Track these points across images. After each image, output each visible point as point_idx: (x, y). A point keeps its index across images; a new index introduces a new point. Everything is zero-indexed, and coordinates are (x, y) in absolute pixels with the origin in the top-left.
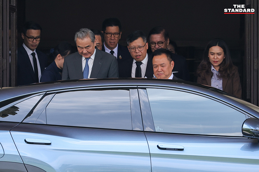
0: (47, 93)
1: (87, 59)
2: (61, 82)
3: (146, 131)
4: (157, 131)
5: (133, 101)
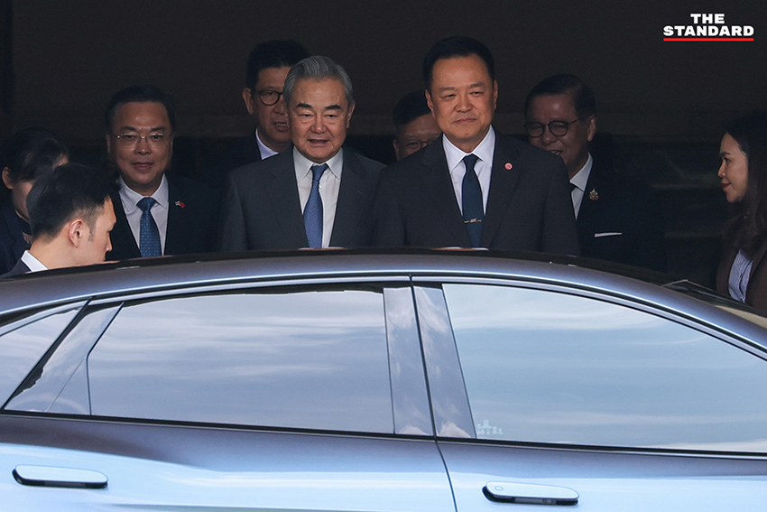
0: (91, 303)
1: (317, 173)
2: (141, 266)
3: (444, 436)
4: (481, 435)
5: (395, 332)
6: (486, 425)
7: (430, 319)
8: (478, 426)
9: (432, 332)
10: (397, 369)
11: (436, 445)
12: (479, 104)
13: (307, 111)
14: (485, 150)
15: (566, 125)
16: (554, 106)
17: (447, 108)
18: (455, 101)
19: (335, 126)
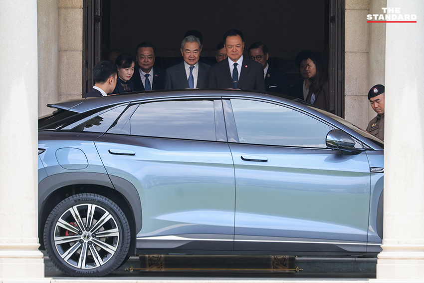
0: (131, 103)
1: (191, 69)
3: (230, 142)
4: (241, 142)
5: (217, 112)
6: (242, 139)
7: (227, 109)
8: (240, 139)
9: (227, 112)
10: (217, 123)
11: (228, 144)
12: (239, 49)
13: (189, 51)
14: (240, 62)
15: (261, 56)
16: (257, 52)
17: (230, 50)
18: (232, 49)
19: (197, 55)
